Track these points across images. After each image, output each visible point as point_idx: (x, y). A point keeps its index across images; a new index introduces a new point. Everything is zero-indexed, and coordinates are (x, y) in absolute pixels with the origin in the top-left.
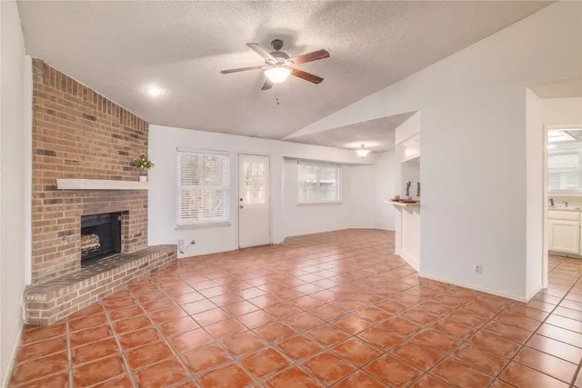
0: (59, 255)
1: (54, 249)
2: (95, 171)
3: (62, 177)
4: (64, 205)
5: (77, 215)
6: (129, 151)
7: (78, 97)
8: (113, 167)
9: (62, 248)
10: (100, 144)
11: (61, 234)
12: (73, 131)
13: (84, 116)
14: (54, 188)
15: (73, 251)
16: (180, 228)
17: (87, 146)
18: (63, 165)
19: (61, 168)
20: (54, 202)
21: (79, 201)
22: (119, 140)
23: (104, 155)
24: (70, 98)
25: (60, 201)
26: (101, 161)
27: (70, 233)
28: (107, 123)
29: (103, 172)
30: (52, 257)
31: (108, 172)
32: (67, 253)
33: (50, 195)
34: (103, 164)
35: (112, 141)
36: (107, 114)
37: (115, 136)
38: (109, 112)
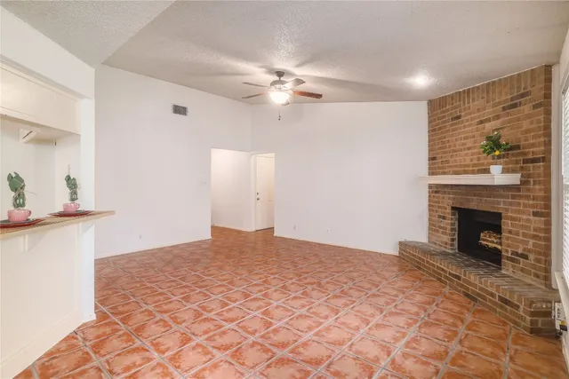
0: (438, 231)
1: (435, 226)
2: (461, 166)
4: (440, 195)
5: (448, 205)
7: (448, 107)
8: (479, 159)
10: (465, 139)
11: (439, 216)
13: (452, 119)
15: (446, 234)
17: (455, 145)
18: (440, 165)
19: (439, 168)
21: (449, 194)
22: (487, 124)
23: (469, 149)
24: (443, 112)
26: (466, 155)
28: (472, 113)
29: (468, 166)
30: (435, 230)
31: (474, 165)
32: (443, 232)
34: (468, 158)
35: (478, 129)
36: (471, 104)
37: (481, 122)
38: (473, 100)
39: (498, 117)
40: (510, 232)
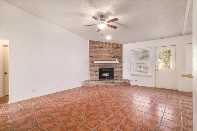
0: (94, 76)
1: (93, 74)
2: (103, 59)
3: (94, 61)
4: (95, 66)
5: (98, 68)
6: (114, 53)
7: (98, 44)
8: (108, 58)
9: (95, 74)
10: (104, 53)
11: (95, 72)
12: (97, 51)
13: (100, 48)
14: (93, 63)
15: (98, 75)
16: (132, 75)
17: (101, 54)
18: (95, 58)
19: (94, 59)
20: (93, 65)
21: (99, 65)
22: (110, 51)
23: (105, 55)
24: (96, 45)
25: (94, 65)
27: (97, 72)
28: (106, 48)
29: (105, 59)
30: (93, 76)
31: (107, 59)
32: (96, 76)
33: (92, 64)
34: (105, 57)
35: (108, 51)
36: (106, 45)
37: (109, 50)
38: (107, 45)
39: (113, 50)
40: (116, 71)
